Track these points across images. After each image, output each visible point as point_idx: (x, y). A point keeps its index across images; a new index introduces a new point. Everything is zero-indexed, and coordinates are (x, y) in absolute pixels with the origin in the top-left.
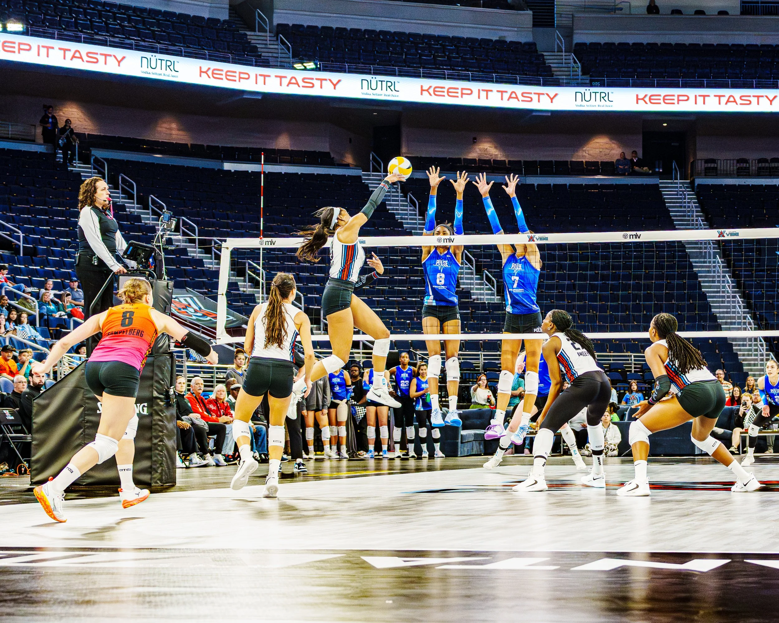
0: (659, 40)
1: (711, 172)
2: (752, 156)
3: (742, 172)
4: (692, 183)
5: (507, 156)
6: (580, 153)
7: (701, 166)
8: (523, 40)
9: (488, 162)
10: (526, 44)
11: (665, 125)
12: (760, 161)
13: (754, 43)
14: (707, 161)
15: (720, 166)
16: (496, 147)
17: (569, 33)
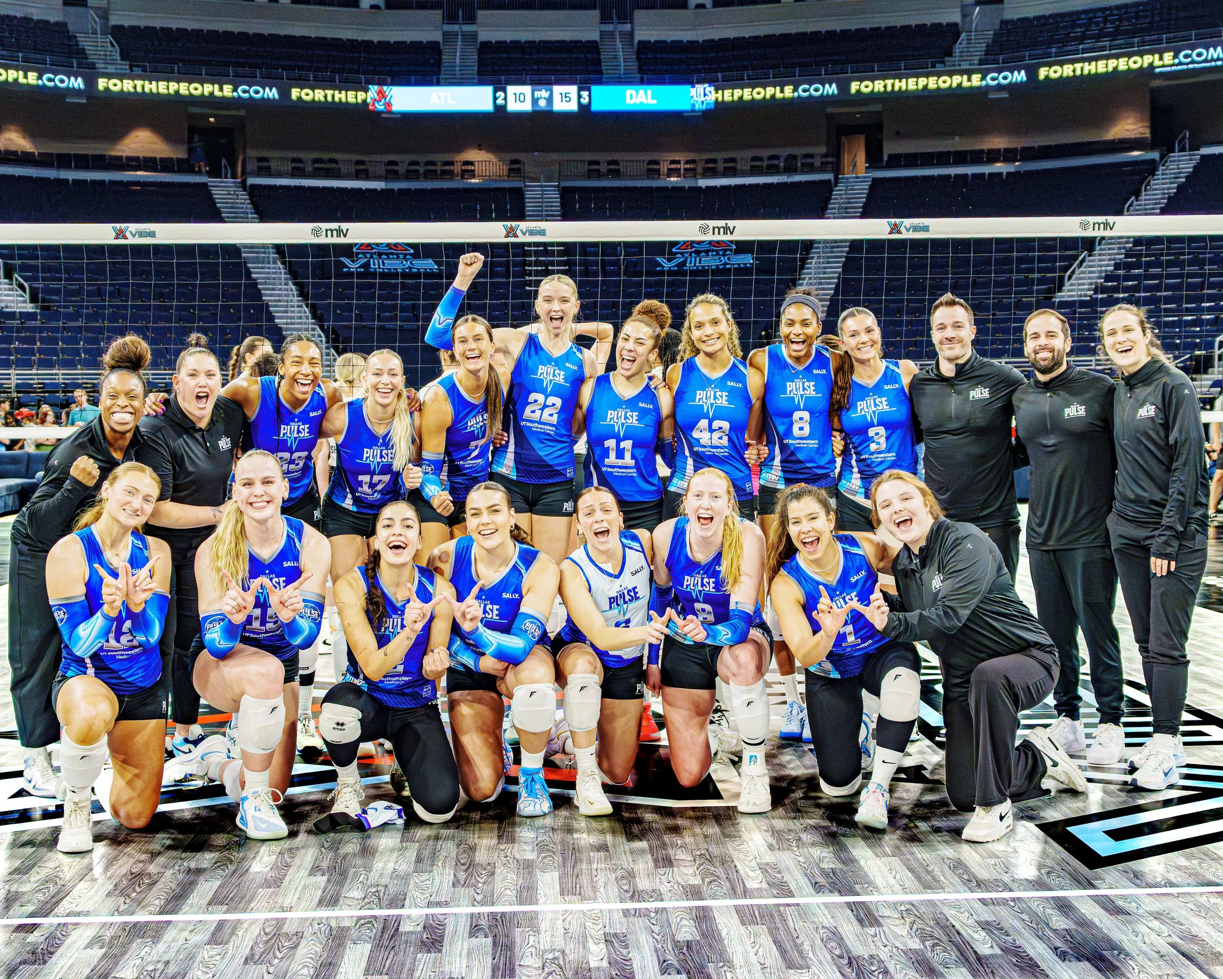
0: (205, 27)
1: (265, 171)
2: (307, 156)
3: (298, 172)
4: (244, 183)
5: (36, 148)
6: (119, 147)
7: (251, 166)
8: (52, 19)
9: (15, 153)
10: (57, 24)
11: (212, 120)
12: (316, 161)
13: (307, 34)
14: (260, 159)
15: (273, 165)
16: (24, 138)
17: (104, 14)
